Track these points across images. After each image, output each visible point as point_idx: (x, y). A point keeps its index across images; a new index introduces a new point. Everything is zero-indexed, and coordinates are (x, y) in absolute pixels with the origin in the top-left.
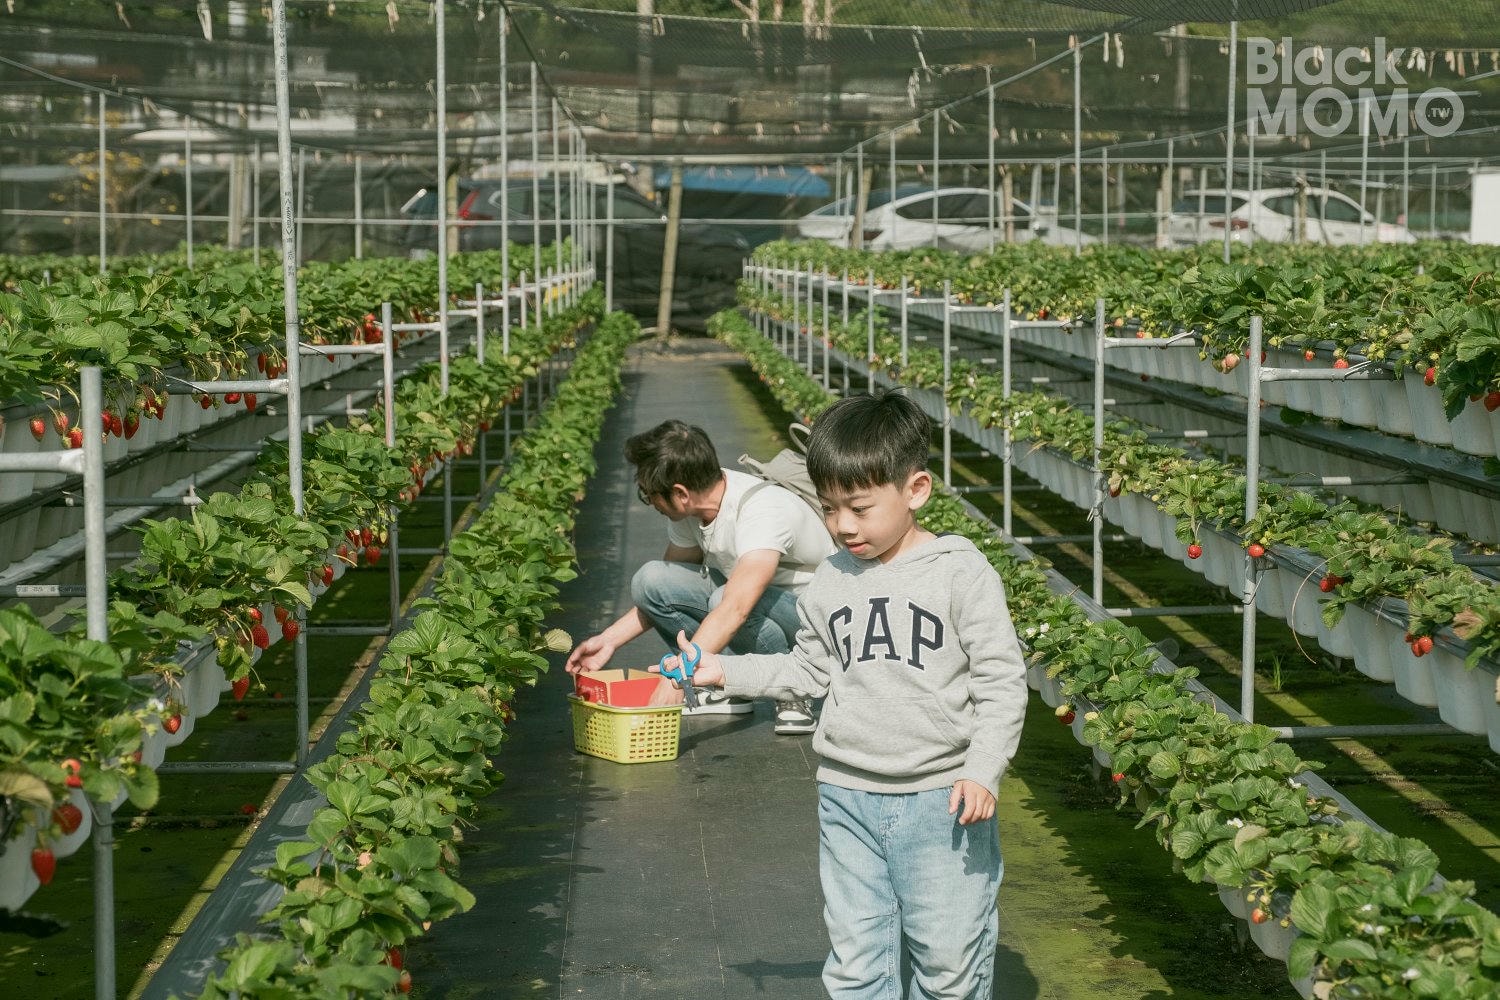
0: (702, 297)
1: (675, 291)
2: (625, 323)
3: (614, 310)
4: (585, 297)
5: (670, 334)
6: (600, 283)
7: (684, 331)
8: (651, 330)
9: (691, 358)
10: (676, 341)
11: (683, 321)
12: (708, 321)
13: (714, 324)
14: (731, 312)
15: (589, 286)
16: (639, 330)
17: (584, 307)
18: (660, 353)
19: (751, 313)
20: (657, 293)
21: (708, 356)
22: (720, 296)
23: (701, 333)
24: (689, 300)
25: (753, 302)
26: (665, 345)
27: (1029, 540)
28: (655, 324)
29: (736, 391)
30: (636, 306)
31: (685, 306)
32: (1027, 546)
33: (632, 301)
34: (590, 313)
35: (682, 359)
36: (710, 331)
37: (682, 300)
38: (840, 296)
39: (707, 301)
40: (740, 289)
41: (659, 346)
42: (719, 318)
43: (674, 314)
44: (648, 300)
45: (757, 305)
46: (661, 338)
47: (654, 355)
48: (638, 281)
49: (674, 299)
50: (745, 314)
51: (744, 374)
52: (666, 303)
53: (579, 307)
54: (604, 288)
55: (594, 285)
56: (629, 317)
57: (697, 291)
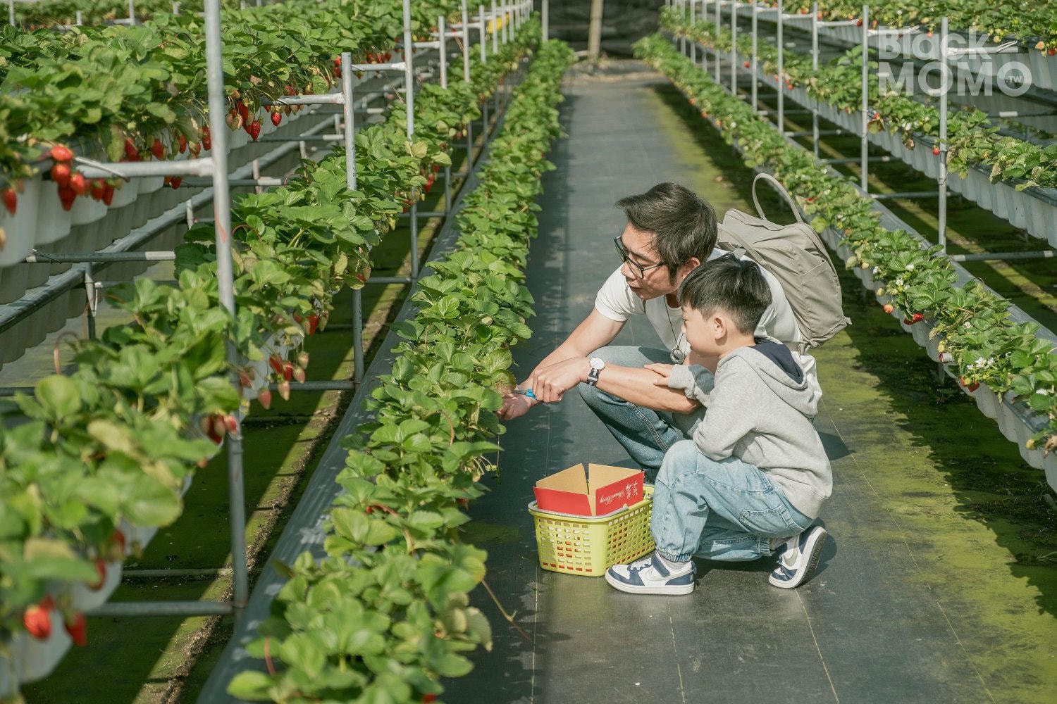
0: (627, 22)
1: (605, 18)
2: (560, 51)
3: (550, 37)
4: (524, 28)
5: (600, 56)
6: (537, 13)
7: (612, 54)
8: (583, 53)
9: (619, 78)
10: (605, 63)
11: (611, 45)
12: (635, 45)
13: (642, 49)
14: (657, 36)
15: (527, 17)
16: (574, 55)
17: (522, 40)
18: (591, 74)
19: (675, 39)
20: (588, 20)
21: (634, 76)
22: (643, 21)
23: (629, 55)
24: (617, 25)
25: (679, 28)
26: (596, 67)
27: (962, 258)
28: (586, 48)
29: (665, 116)
30: (569, 32)
31: (612, 30)
32: (961, 263)
33: (565, 28)
34: (528, 45)
35: (611, 79)
36: (637, 54)
37: (609, 26)
38: (749, 20)
39: (633, 27)
40: (665, 15)
41: (590, 68)
42: (645, 42)
43: (604, 38)
44: (581, 26)
45: (683, 32)
46: (592, 61)
47: (586, 77)
48: (570, 10)
49: (603, 24)
50: (669, 37)
51: (671, 94)
52: (595, 29)
53: (516, 40)
54: (540, 18)
55: (532, 15)
56: (563, 45)
57: (623, 18)
